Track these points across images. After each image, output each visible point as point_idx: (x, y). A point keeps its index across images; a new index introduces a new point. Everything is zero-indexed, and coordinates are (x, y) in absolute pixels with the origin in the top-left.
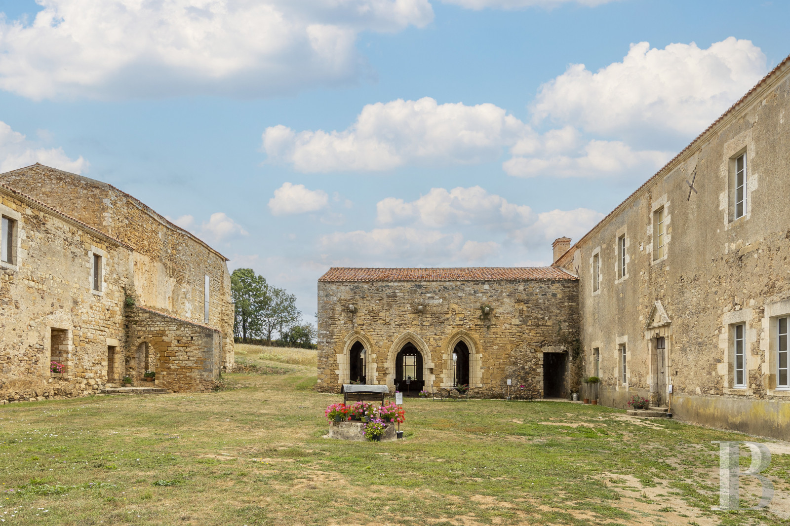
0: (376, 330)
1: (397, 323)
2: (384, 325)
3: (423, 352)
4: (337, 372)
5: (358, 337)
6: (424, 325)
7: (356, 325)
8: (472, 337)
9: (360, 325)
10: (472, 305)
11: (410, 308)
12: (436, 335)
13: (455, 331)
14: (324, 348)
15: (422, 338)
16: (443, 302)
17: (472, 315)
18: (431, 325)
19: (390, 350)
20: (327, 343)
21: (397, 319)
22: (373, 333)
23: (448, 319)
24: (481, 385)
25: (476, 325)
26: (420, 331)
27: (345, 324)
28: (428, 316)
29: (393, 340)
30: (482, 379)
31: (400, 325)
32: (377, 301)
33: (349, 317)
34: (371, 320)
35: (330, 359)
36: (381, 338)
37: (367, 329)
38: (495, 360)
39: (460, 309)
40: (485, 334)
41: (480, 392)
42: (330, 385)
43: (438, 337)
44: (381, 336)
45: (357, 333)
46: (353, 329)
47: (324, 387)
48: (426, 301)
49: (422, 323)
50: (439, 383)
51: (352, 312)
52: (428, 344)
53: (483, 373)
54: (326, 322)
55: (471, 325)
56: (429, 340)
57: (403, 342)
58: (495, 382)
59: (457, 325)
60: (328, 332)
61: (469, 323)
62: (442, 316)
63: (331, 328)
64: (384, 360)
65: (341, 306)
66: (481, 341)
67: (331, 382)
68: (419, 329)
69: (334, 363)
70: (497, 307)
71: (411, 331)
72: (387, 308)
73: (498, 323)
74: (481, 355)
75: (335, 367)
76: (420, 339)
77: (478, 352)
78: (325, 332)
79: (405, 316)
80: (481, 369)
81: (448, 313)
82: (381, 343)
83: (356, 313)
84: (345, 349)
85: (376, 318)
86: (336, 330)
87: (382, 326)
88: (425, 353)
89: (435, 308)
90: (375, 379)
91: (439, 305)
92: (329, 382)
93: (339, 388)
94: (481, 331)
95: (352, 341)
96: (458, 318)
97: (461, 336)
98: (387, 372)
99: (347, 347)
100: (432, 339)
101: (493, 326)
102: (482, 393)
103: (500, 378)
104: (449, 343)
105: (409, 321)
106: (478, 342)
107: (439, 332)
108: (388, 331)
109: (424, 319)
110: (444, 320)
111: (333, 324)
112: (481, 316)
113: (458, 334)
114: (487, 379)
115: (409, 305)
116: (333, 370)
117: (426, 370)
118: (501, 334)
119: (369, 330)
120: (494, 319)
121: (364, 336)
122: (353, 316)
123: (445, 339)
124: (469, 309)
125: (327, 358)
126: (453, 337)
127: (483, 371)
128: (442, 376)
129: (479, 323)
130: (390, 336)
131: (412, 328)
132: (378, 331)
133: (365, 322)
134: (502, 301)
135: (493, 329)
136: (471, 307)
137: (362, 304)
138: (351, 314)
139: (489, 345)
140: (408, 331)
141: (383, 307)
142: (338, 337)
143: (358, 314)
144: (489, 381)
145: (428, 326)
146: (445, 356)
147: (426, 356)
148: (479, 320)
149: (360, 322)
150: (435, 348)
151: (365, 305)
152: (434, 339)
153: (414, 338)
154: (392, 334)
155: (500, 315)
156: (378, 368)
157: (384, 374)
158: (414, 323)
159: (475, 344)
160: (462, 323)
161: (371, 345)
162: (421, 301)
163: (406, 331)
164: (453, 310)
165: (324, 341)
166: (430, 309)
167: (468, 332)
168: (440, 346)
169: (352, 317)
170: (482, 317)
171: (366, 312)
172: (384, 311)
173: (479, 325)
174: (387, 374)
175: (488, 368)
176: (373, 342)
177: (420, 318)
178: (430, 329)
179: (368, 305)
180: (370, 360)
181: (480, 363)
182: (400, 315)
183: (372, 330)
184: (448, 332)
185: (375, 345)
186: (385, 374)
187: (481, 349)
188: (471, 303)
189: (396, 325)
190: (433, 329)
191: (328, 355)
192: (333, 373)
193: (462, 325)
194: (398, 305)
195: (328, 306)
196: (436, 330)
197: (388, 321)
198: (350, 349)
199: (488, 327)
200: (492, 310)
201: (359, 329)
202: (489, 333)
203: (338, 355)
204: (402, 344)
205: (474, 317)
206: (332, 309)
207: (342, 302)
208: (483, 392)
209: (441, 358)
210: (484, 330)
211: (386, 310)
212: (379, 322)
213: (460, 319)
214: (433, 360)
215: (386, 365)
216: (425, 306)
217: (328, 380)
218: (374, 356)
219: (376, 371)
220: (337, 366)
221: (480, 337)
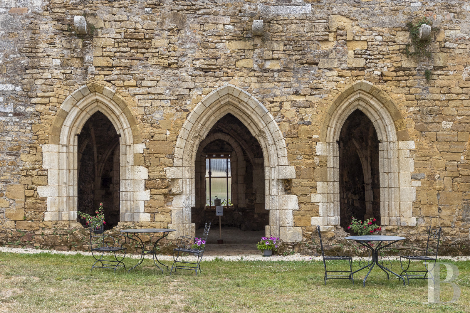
0: (144, 83)
1: (198, 64)
2: (165, 68)
3: (265, 138)
4: (42, 191)
5: (97, 101)
6: (267, 70)
7: (92, 69)
8: (389, 98)
9: (103, 68)
10: (385, 19)
11: (230, 27)
12: (297, 93)
13: (345, 85)
14: (9, 128)
15: (263, 102)
16: (313, 12)
17: (386, 43)
18: (285, 69)
19: (181, 132)
20: (16, 114)
21: (198, 55)
22: (137, 90)
23: (326, 55)
24: (413, 221)
25: (398, 70)
26: (258, 85)
27: (62, 66)
28: (276, 46)
29: (189, 108)
30: (417, 205)
31: (206, 71)
32: (147, 10)
33: (73, 50)
34: (132, 58)
35: (23, 157)
36: (158, 103)
37: (120, 79)
38: (448, 157)
39: (357, 28)
40: (419, 91)
41: (413, 238)
42: (25, 226)
43: (302, 99)
44: (158, 96)
45: (94, 89)
46: (85, 79)
47: (6, 232)
48: (272, 8)
49: (263, 65)
50: (308, 216)
51: (81, 35)
52: (278, 118)
53: (418, 190)
54: (14, 60)
55: (385, 69)
56: (281, 107)
57: (213, 113)
58: (449, 212)
59: (350, 69)
60: (19, 88)
61: (381, 64)
62: (313, 47)
63: (28, 77)
64: (165, 160)
65: (54, 20)
66: (411, 109)
67: (25, 219)
68: (254, 79)
69: (34, 169)
70: (449, 25)
71: (235, 83)
72: (172, 25)
73: (450, 63)
74: (412, 145)
75: (36, 180)
76: (258, 106)
77: (402, 136)
78: (10, 87)
79: (218, 46)
80: (414, 178)
81: (327, 40)
82: (157, 116)
83: (91, 38)
84: (65, 131)
85: (143, 50)
86: (39, 82)
87: (159, 71)
88: (271, 142)
89: (293, 26)
90: (142, 209)
91: (303, 19)
92: (21, 217)
93: (46, 232)
94: (409, 83)
95: (82, 110)
96: (351, 53)
97: (359, 99)
98: (174, 190)
99: (71, 128)
100: (287, 106)
101: (439, 72)
102: (417, 241)
103: (461, 202)
104: (331, 114)
105: (228, 57)
106: (403, 112)
107: (304, 88)
108: (174, 84)
109: (268, 54)
110: (319, 56)
111: (33, 67)
112: (408, 46)
113: (351, 91)
114: (430, 204)
115: (227, 20)
116: (32, 187)
117: (274, 183)
118: (459, 91)
119: (126, 83)
120: (442, 55)
121: (114, 98)
122: (85, 45)
123: (321, 104)
124: (379, 29)
125: (17, 156)
126: (341, 99)
127: (418, 183)
128: (316, 198)
129: (405, 63)
130: (181, 97)
131: (236, 78)
132: (150, 84)
133: (116, 62)
134: (459, 10)
135: (440, 80)
136: (383, 25)
137: (107, 17)
138: (80, 42)
139: (430, 119)
140: (226, 84)
141: (162, 23)
142: (46, 100)
143: (99, 42)
144: (434, 210)
145: (278, 71)
146: (320, 149)
147: (272, 149)
148: (404, 58)
149: (102, 62)
150: (295, 127)
151: (116, 18)
152: (294, 104)
153: (241, 101)
154: (186, 92)
155: (455, 45)
156: (150, 179)
157: (165, 195)
158: (241, 64)
159: (396, 116)
160: (361, 63)
161: (132, 121)
162: (260, 8)
163: (222, 85)
164: (340, 32)
165: (9, 109)
166: (281, 29)
167: (378, 87)
168: (309, 123)
169: (83, 50)
170: (412, 50)
171: (119, 36)
172: (166, 33)
173: (404, 70)
174: (175, 195)
175: (431, 176)
176: (137, 112)
177: (257, 51)
178: (283, 79)
179: (124, 17)
180: (130, 158)
181: (410, 165)
182: (204, 45)
183: (133, 82)
184: (328, 86)
185: (143, 120)
186: (169, 196)
187: (412, 130)
188: (384, 13)
189: (196, 69)
190: (289, 77)
191: (20, 147)
192: (30, 193)
193: (363, 69)
194: (201, 19)
195: (20, 22)
196: (298, 81)
197: (174, 60)
198: (79, 132)
199: (428, 75)
200: (436, 31)
201: (100, 80)
202: (431, 89)
203: (45, 147)
204: (212, 118)
205: (390, 48)
206: (29, 29)
207: (56, 10)
208: (421, 238)
209: (311, 153)
210: (419, 81)
211: (170, 30)
212: (152, 61)
213: (358, 55)
214: (291, 158)
215: (171, 173)
216: (268, 22)
217: (17, 214)
218: (140, 148)
219: (146, 188)
220: (43, 174)
221: (408, 100)
